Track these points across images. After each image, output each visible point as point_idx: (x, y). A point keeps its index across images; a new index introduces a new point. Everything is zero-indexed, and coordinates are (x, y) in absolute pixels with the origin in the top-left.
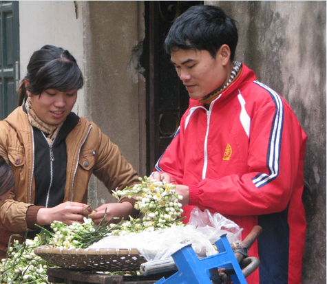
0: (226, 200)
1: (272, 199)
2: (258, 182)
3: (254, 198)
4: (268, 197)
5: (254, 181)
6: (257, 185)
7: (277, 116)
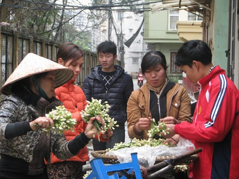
0: (190, 132)
1: (212, 135)
2: (207, 125)
3: (203, 133)
4: (210, 133)
5: (205, 125)
6: (206, 127)
7: (220, 93)
